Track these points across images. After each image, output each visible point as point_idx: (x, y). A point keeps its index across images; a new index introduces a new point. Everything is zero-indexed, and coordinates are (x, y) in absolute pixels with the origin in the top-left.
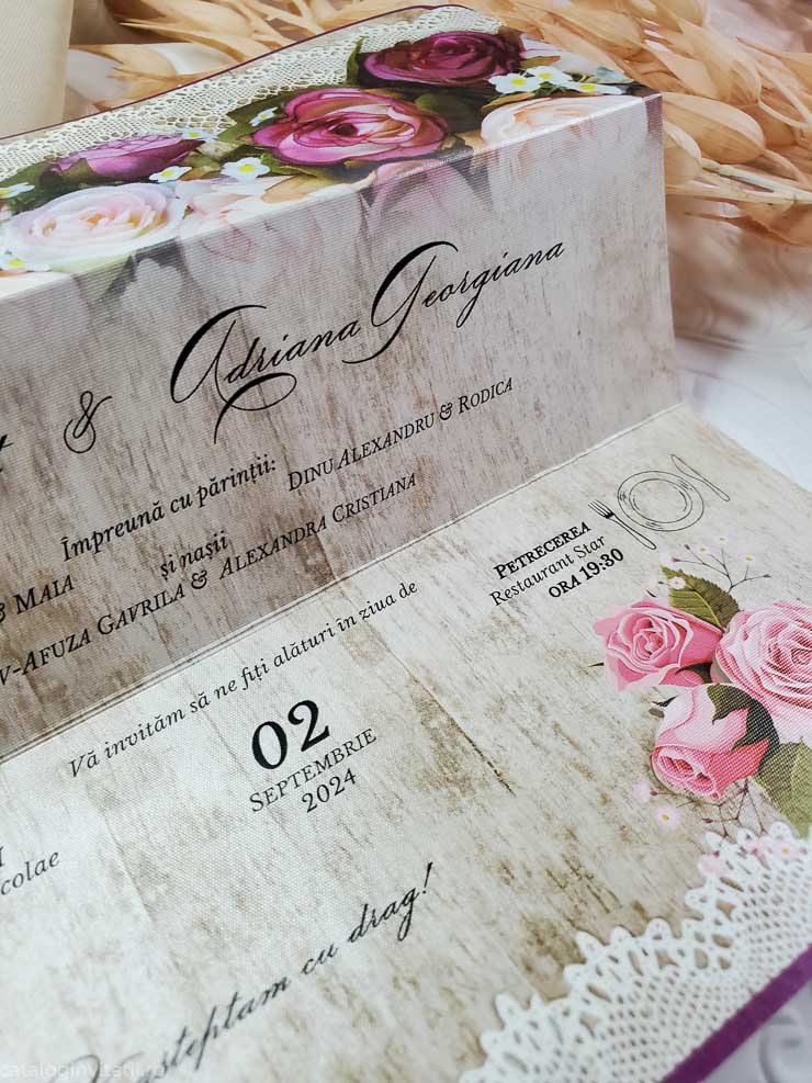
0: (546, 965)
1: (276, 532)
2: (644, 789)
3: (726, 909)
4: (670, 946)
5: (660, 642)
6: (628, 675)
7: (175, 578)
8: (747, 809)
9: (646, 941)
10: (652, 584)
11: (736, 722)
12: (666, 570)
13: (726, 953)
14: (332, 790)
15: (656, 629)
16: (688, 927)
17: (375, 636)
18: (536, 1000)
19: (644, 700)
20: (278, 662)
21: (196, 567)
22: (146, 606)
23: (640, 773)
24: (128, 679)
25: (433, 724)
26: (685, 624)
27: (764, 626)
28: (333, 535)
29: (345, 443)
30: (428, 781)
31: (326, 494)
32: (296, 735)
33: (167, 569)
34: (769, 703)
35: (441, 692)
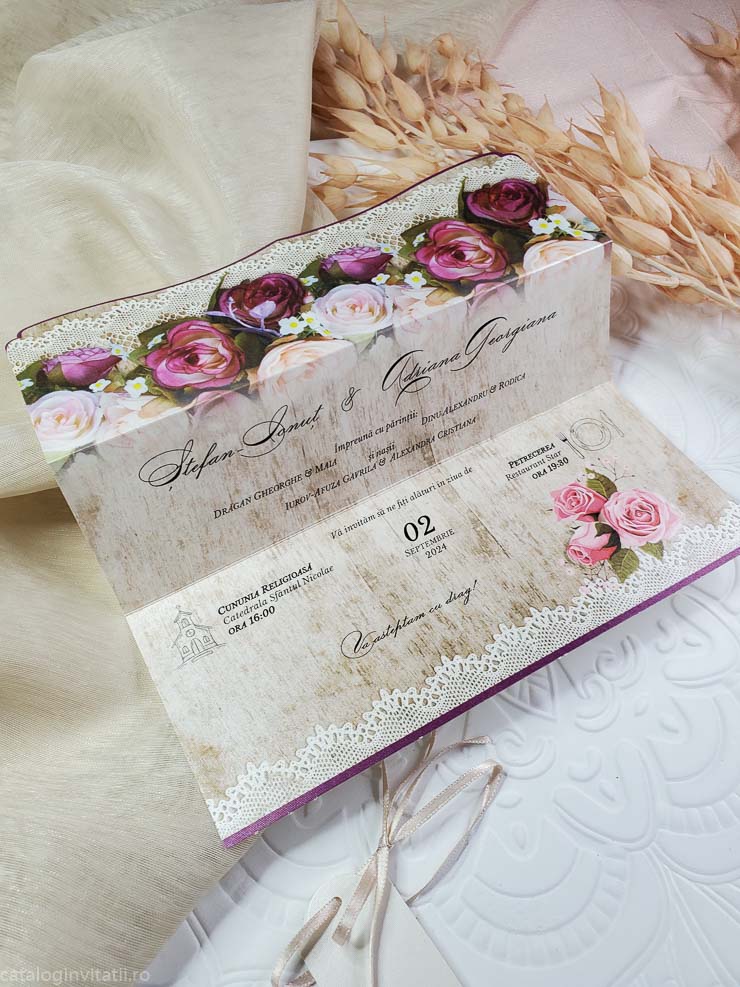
0: (518, 616)
1: (414, 443)
2: (562, 561)
3: (587, 604)
4: (564, 614)
5: (579, 502)
6: (562, 515)
7: (374, 461)
8: (602, 572)
9: (555, 612)
10: (580, 476)
11: (605, 538)
12: (587, 469)
13: (583, 618)
14: (437, 551)
15: (578, 496)
16: (572, 609)
17: (453, 490)
18: (513, 626)
19: (568, 526)
20: (413, 498)
21: (382, 457)
22: (361, 472)
23: (562, 555)
24: (352, 501)
25: (478, 529)
26: (591, 495)
27: (625, 500)
28: (437, 444)
29: (447, 405)
30: (475, 551)
31: (436, 426)
32: (422, 529)
33: (371, 457)
34: (620, 532)
35: (482, 517)
